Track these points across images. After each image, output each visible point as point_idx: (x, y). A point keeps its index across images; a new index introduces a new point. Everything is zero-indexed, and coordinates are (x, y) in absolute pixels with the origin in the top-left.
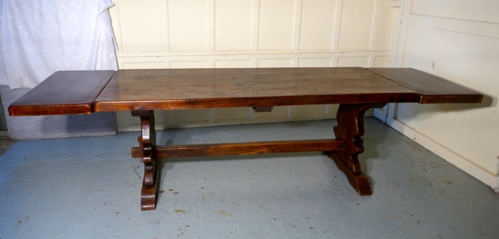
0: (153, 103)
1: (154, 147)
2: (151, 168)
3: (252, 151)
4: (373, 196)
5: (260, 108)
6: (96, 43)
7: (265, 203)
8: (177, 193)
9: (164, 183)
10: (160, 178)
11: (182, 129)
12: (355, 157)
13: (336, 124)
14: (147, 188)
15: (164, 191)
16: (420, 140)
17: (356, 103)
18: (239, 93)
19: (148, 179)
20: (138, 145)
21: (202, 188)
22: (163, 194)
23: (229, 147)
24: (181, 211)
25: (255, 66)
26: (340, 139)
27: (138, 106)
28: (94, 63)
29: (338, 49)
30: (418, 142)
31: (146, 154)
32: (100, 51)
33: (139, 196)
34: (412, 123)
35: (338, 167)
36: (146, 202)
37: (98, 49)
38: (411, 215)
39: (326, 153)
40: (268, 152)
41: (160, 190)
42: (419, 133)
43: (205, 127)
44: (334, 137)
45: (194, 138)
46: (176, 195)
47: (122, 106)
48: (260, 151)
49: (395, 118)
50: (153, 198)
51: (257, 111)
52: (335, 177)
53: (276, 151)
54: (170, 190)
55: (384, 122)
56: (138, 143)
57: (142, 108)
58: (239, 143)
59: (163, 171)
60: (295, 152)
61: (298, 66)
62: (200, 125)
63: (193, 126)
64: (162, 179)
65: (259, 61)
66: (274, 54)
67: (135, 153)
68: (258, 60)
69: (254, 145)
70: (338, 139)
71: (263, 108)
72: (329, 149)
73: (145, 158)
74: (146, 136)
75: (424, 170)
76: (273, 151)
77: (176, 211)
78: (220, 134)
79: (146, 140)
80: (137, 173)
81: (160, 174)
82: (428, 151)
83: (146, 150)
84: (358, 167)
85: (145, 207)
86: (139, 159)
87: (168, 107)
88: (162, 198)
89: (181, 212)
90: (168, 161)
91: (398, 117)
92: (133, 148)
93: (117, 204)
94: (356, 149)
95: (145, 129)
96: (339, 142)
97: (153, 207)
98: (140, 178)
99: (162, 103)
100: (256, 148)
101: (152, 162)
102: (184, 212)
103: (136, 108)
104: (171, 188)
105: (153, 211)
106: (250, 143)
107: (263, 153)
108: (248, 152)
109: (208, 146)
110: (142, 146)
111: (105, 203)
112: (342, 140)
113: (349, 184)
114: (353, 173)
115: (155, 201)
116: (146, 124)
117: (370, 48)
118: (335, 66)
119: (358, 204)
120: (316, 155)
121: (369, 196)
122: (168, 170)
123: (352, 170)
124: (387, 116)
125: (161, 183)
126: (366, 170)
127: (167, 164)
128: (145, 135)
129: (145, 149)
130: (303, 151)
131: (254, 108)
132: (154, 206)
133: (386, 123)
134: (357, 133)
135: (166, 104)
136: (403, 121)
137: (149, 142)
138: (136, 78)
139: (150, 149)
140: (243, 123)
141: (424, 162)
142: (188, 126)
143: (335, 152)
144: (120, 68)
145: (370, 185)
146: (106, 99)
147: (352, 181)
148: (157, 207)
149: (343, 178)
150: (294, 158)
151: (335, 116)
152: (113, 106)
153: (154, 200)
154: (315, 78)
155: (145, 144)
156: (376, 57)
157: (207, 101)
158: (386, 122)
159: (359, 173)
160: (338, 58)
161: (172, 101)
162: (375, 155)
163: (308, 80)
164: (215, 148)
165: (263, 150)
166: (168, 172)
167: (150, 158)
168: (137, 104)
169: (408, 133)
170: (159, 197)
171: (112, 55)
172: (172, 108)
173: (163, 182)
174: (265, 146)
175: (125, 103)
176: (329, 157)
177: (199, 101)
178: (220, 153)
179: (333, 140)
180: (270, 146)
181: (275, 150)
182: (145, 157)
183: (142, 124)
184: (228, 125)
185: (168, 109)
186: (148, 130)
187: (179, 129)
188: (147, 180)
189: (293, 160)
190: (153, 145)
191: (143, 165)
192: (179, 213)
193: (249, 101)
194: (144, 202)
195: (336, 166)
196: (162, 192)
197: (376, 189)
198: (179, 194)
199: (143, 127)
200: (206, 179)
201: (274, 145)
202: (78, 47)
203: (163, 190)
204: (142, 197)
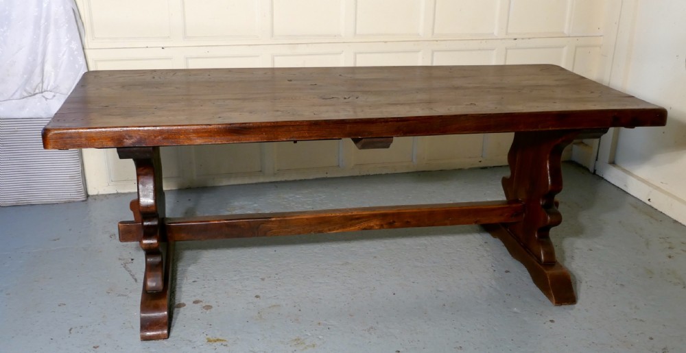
0: (161, 132)
1: (163, 221)
2: (158, 259)
3: (351, 226)
4: (577, 306)
5: (368, 140)
6: (43, 21)
7: (377, 323)
8: (208, 307)
9: (183, 289)
10: (176, 279)
11: (214, 188)
12: (544, 232)
13: (508, 174)
14: (151, 299)
15: (184, 305)
16: (660, 203)
17: (550, 129)
18: (327, 112)
19: (153, 281)
20: (130, 216)
21: (257, 297)
22: (182, 309)
23: (307, 219)
24: (218, 340)
25: (350, 64)
26: (516, 201)
27: (131, 137)
28: (39, 60)
29: (507, 34)
30: (655, 207)
31: (148, 233)
32: (51, 36)
33: (135, 314)
34: (644, 171)
35: (510, 253)
36: (150, 325)
37: (47, 32)
38: (651, 339)
39: (488, 228)
40: (382, 226)
41: (177, 302)
42: (657, 188)
43: (256, 184)
44: (504, 198)
45: (236, 204)
46: (208, 312)
47: (99, 139)
48: (365, 225)
49: (613, 163)
50: (164, 317)
51: (364, 147)
52: (507, 272)
53: (396, 224)
54: (196, 302)
55: (591, 170)
56: (131, 213)
57: (140, 141)
58: (325, 211)
59: (181, 266)
60: (433, 225)
61: (432, 62)
62: (247, 181)
63: (233, 182)
64: (178, 281)
65: (358, 56)
66: (386, 42)
67: (127, 233)
68: (355, 54)
69: (355, 213)
70: (512, 200)
71: (375, 140)
72: (495, 220)
73: (145, 242)
74: (147, 200)
75: (670, 257)
76: (391, 225)
77: (209, 341)
78: (286, 196)
79: (147, 207)
80: (130, 271)
81: (174, 272)
82: (675, 222)
83: (148, 226)
84: (550, 253)
85: (148, 334)
86: (134, 244)
87: (191, 140)
88: (181, 317)
89: (218, 343)
90: (189, 248)
91: (618, 161)
92: (122, 223)
93: (93, 331)
94: (546, 219)
95: (144, 185)
96: (514, 205)
97: (163, 334)
98: (136, 280)
99: (178, 132)
100: (358, 219)
101: (160, 249)
102: (224, 343)
103: (128, 142)
104: (198, 298)
105: (165, 342)
106: (346, 210)
107: (371, 228)
108: (343, 227)
109: (266, 218)
110: (140, 218)
111: (70, 330)
112: (520, 202)
113: (534, 285)
114: (541, 265)
115: (168, 323)
116: (146, 174)
117: (566, 31)
118: (502, 63)
119: (552, 321)
120: (469, 232)
121: (571, 306)
122: (189, 265)
123: (539, 258)
124: (597, 160)
125: (177, 289)
126: (564, 259)
127: (188, 254)
128: (145, 196)
129: (145, 224)
130: (445, 225)
131: (356, 141)
132: (166, 332)
133: (594, 173)
134: (549, 188)
135: (186, 133)
136: (627, 168)
137: (154, 209)
138: (123, 86)
139: (155, 223)
140: (329, 176)
141: (670, 243)
142: (225, 183)
143: (505, 225)
144: (92, 69)
145: (573, 286)
146: (67, 125)
147: (539, 279)
148: (172, 334)
149: (520, 273)
150: (428, 238)
151: (504, 160)
152: (81, 137)
153: (166, 320)
154: (469, 84)
155: (144, 213)
156: (576, 47)
157: (267, 127)
158: (595, 171)
159: (551, 262)
160: (506, 49)
161: (199, 127)
162: (579, 232)
163: (457, 88)
164: (280, 221)
165: (372, 224)
166: (190, 268)
167: (154, 241)
168: (129, 135)
169: (636, 189)
170: (174, 316)
171: (75, 45)
172: (199, 141)
173: (181, 288)
174: (374, 216)
175: (106, 132)
176: (494, 236)
177: (250, 128)
178: (289, 230)
179: (502, 202)
180: (384, 216)
181: (394, 222)
182: (146, 239)
183: (138, 175)
184: (301, 180)
185: (190, 143)
186: (150, 186)
187: (206, 187)
188: (151, 284)
189: (426, 242)
190: (160, 216)
191: (141, 256)
192: (215, 344)
193: (348, 126)
194: (146, 325)
195: (508, 253)
196: (180, 306)
197: (582, 292)
198: (213, 310)
199: (141, 180)
200: (263, 279)
201: (393, 214)
202: (5, 28)
203: (182, 301)
204: (143, 315)
